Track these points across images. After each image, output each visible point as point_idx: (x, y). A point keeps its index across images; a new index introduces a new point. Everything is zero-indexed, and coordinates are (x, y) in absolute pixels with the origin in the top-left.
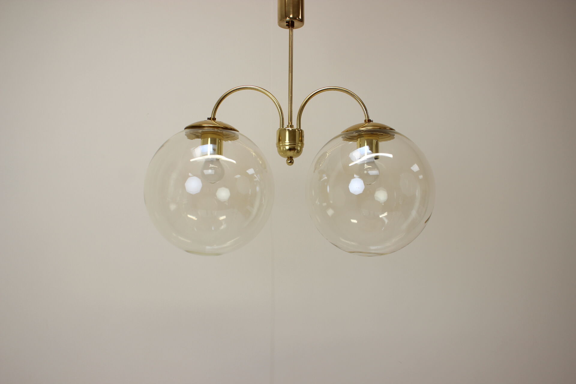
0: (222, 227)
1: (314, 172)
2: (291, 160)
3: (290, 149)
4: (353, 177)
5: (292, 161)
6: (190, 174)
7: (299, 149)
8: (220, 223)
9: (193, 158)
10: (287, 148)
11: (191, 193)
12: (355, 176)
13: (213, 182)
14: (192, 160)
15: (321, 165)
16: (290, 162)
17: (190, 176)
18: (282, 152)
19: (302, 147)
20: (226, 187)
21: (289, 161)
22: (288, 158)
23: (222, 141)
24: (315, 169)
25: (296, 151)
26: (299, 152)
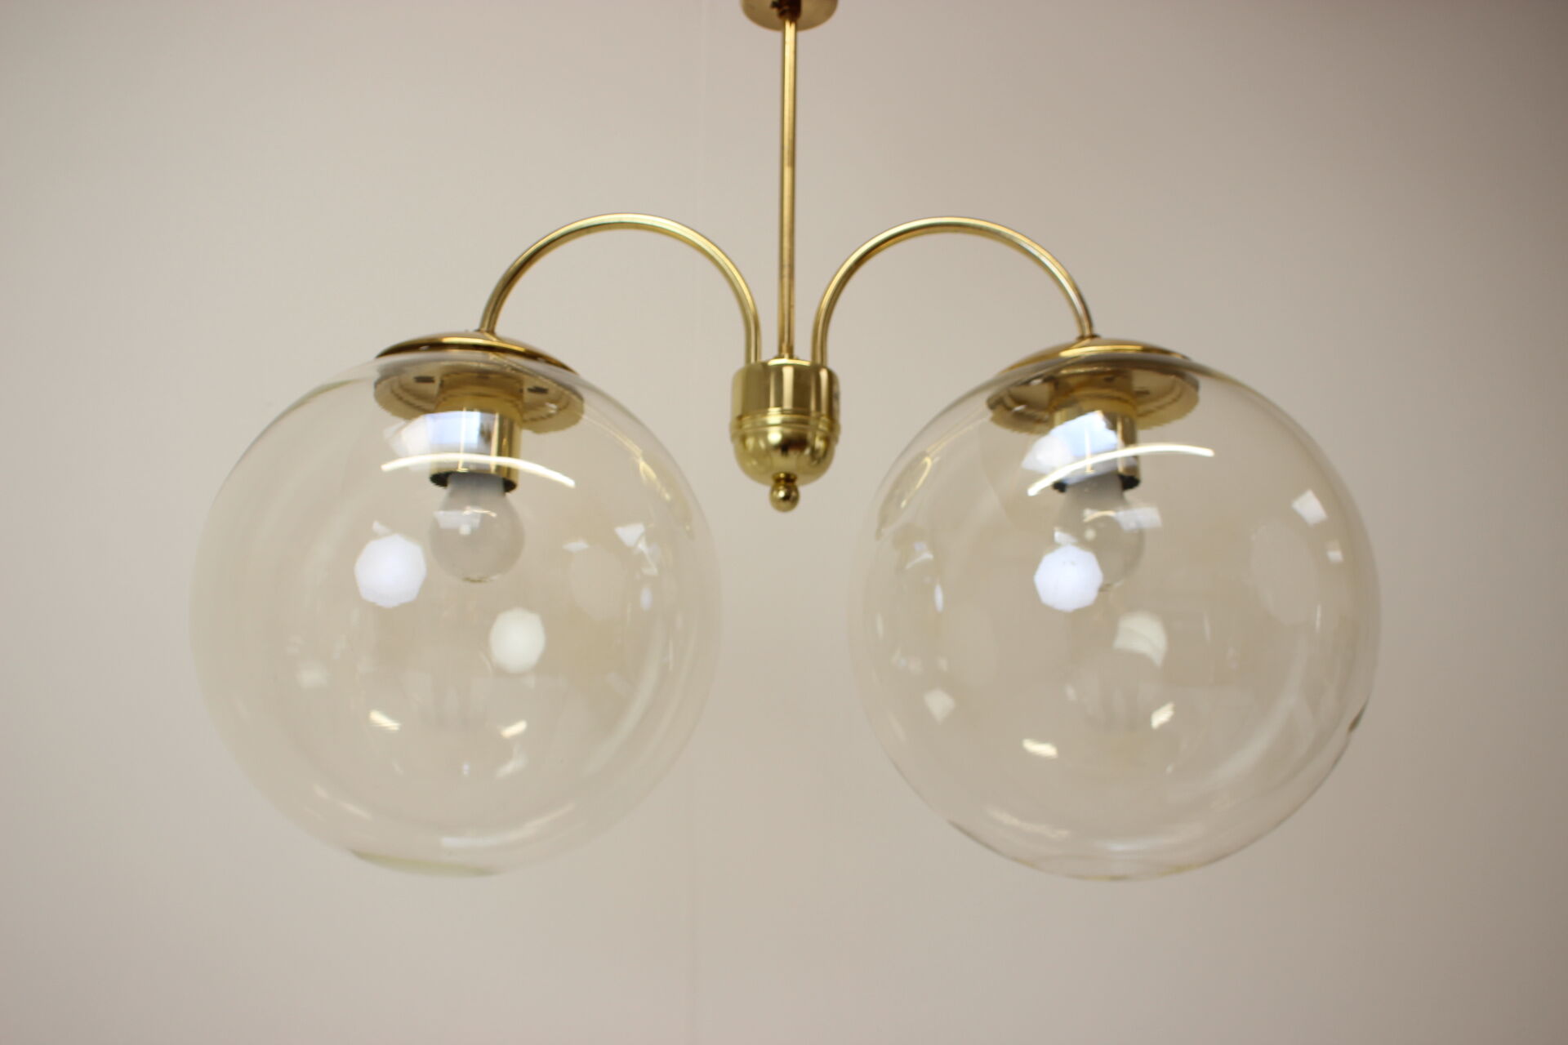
0: (510, 768)
1: (879, 534)
2: (788, 488)
3: (786, 446)
4: (1052, 545)
5: (793, 494)
6: (377, 526)
7: (819, 444)
8: (505, 749)
9: (394, 456)
10: (775, 436)
11: (380, 603)
12: (1059, 535)
13: (475, 576)
14: (387, 467)
15: (904, 504)
16: (786, 498)
17: (375, 536)
18: (751, 457)
19: (830, 438)
20: (530, 608)
21: (782, 494)
22: (778, 480)
23: (516, 428)
24: (883, 520)
25: (807, 451)
26: (821, 460)
